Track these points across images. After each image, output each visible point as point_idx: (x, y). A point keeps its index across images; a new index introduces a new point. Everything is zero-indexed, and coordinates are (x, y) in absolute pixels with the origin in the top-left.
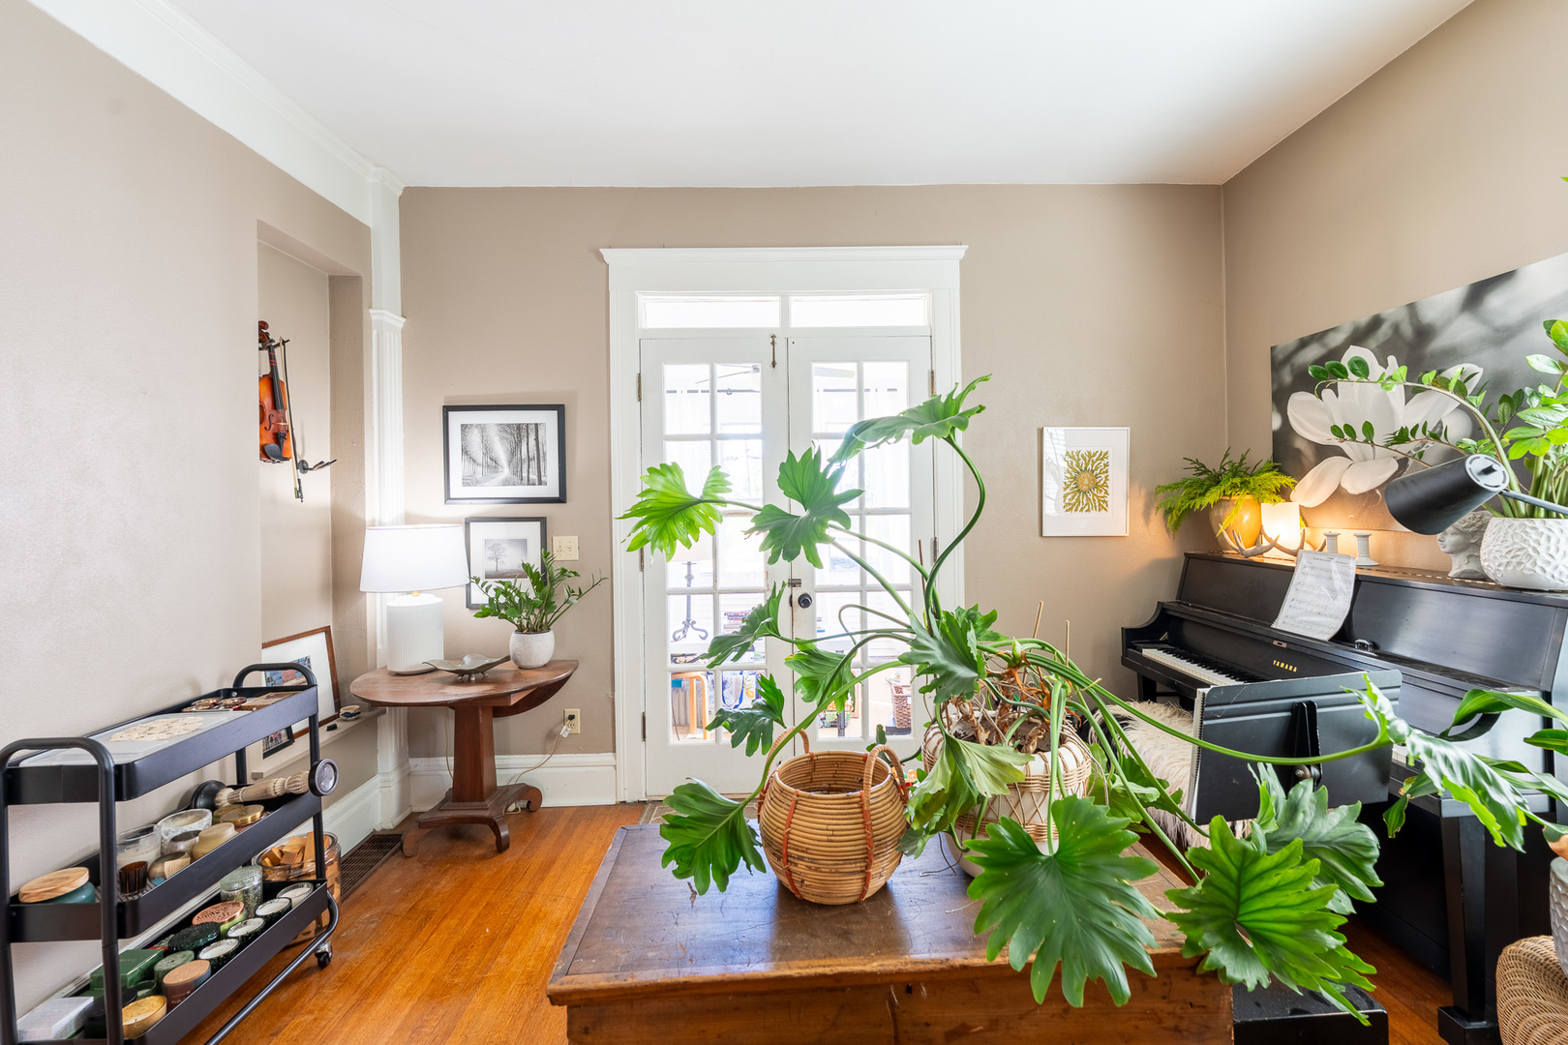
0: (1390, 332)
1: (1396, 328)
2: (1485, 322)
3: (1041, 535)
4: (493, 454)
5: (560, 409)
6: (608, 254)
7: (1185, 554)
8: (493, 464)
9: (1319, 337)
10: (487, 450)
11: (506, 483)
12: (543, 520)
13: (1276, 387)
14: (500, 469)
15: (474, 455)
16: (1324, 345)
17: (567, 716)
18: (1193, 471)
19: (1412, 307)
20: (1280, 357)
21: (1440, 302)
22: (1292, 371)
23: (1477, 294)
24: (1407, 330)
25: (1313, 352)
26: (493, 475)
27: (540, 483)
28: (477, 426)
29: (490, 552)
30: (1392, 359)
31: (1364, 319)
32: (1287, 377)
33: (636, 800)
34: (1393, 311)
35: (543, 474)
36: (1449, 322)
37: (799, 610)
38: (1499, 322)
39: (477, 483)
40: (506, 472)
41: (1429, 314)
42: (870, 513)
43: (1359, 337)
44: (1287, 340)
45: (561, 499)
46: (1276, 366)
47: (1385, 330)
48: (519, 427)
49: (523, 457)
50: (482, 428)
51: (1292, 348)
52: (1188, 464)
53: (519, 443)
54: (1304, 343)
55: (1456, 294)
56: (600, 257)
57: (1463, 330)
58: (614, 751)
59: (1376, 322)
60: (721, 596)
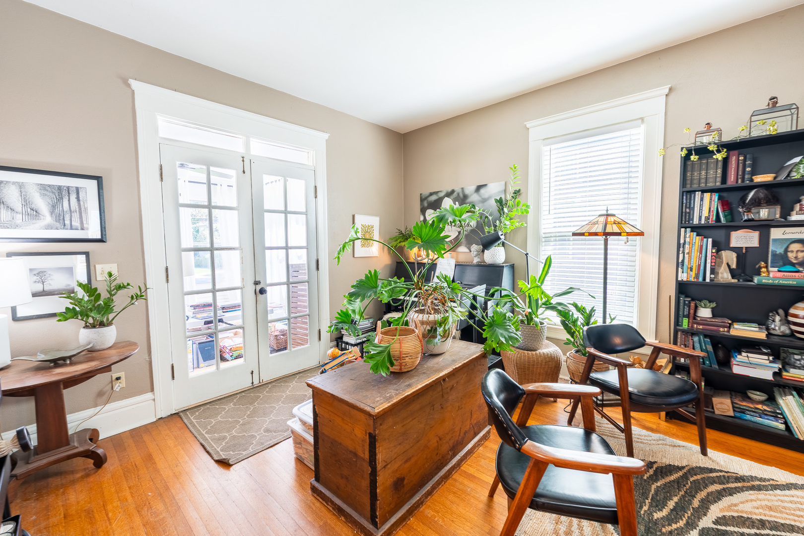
0: (457, 195)
1: (458, 194)
2: (480, 196)
3: (354, 257)
4: (33, 206)
5: (99, 179)
6: (134, 84)
7: (397, 262)
8: (35, 213)
9: (436, 193)
10: (26, 202)
11: (49, 227)
12: (87, 254)
13: (422, 207)
14: (42, 217)
15: (11, 205)
16: (438, 196)
17: (114, 378)
18: (398, 233)
19: (462, 188)
20: (423, 197)
21: (470, 189)
22: (427, 202)
23: (479, 188)
24: (461, 195)
25: (434, 198)
26: (34, 221)
27: (82, 229)
28: (14, 183)
29: (35, 278)
30: (457, 203)
31: (450, 190)
32: (426, 204)
33: (169, 414)
34: (458, 189)
35: (85, 222)
36: (472, 195)
37: (260, 296)
38: (483, 197)
39: (17, 226)
40: (48, 219)
41: (467, 192)
42: (291, 248)
43: (448, 195)
44: (426, 192)
45: (101, 241)
46: (422, 200)
47: (455, 194)
48: (60, 188)
49: (65, 210)
50: (21, 186)
51: (427, 195)
52: (397, 231)
53: (61, 199)
54: (431, 194)
55: (474, 188)
56: (129, 86)
57: (474, 198)
58: (152, 390)
59: (453, 192)
60: (217, 293)
